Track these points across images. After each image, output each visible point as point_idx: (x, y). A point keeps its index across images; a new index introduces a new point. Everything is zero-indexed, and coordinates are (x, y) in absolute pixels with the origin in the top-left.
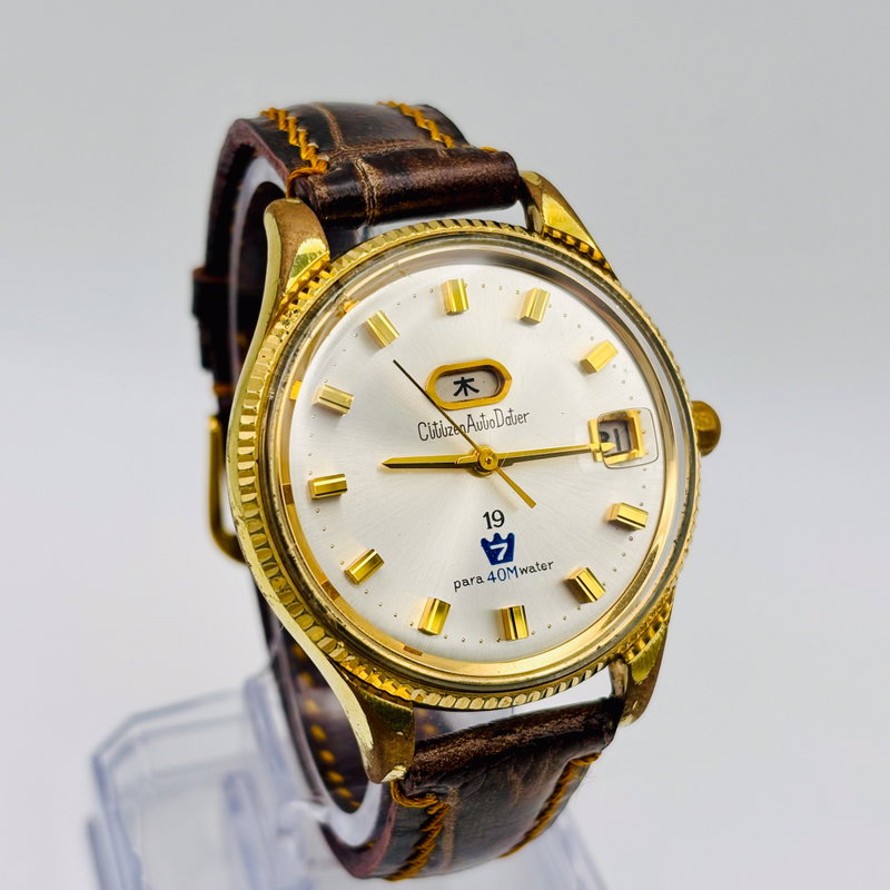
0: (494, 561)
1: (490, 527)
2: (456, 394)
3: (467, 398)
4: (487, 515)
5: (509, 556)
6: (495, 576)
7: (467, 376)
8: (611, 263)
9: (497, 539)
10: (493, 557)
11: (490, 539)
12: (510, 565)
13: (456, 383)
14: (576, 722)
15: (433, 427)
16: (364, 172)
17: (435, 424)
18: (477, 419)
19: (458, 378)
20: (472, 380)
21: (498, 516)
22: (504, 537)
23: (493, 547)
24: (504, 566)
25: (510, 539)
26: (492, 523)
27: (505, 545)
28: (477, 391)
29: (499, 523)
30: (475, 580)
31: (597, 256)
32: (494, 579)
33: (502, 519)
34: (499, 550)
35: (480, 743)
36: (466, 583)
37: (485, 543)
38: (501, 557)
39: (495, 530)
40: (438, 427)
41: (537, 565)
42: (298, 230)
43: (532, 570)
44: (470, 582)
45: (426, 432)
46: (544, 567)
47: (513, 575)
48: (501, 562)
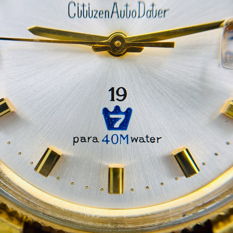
0: (111, 127)
1: (113, 99)
4: (112, 90)
5: (124, 126)
6: (109, 139)
9: (117, 110)
10: (110, 124)
11: (111, 109)
12: (124, 133)
15: (81, 8)
17: (83, 6)
18: (121, 7)
21: (121, 92)
22: (123, 110)
23: (112, 116)
24: (119, 132)
25: (128, 113)
26: (116, 97)
27: (123, 117)
29: (122, 98)
30: (91, 139)
32: (107, 141)
33: (125, 95)
34: (117, 119)
36: (83, 140)
37: (106, 112)
38: (117, 125)
39: (116, 103)
40: (86, 8)
41: (147, 137)
43: (142, 140)
44: (87, 140)
45: (73, 10)
46: (152, 140)
47: (124, 141)
48: (116, 129)
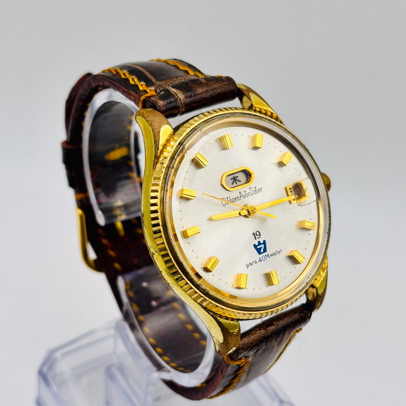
0: (260, 253)
1: (256, 239)
2: (232, 184)
3: (237, 185)
4: (254, 234)
5: (265, 250)
6: (261, 259)
7: (235, 175)
8: (281, 118)
9: (259, 243)
10: (259, 251)
11: (257, 244)
12: (266, 253)
13: (231, 179)
14: (296, 316)
15: (227, 200)
16: (175, 93)
17: (227, 198)
18: (243, 193)
19: (232, 177)
20: (237, 177)
21: (258, 233)
22: (262, 242)
23: (258, 247)
24: (264, 254)
25: (264, 242)
26: (256, 237)
27: (263, 246)
28: (240, 181)
29: (259, 236)
30: (254, 263)
31: (274, 115)
32: (261, 261)
33: (260, 234)
34: (261, 248)
35: (262, 332)
36: (251, 264)
37: (255, 246)
38: (262, 251)
39: (258, 240)
40: (229, 199)
41: (276, 252)
42: (158, 122)
43: (275, 254)
46: (279, 252)
47: (268, 258)
48: (262, 253)
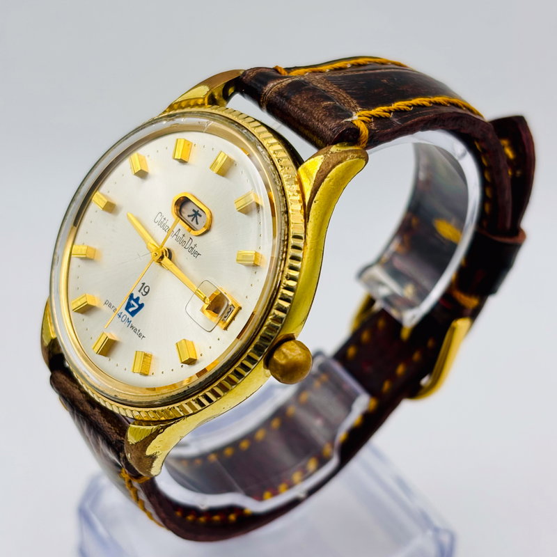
0: (127, 308)
1: (139, 291)
2: (189, 216)
4: (143, 284)
5: (133, 314)
7: (200, 212)
9: (137, 300)
10: (128, 306)
11: (135, 297)
12: (130, 318)
13: (194, 211)
15: (163, 220)
17: (165, 219)
19: (196, 209)
20: (200, 216)
22: (140, 302)
23: (132, 302)
24: (129, 316)
25: (141, 306)
26: (142, 291)
27: (137, 306)
28: (197, 223)
29: (144, 293)
32: (120, 316)
33: (147, 293)
34: (133, 306)
36: (110, 305)
37: (131, 296)
38: (131, 310)
39: (140, 295)
40: (165, 222)
41: (139, 330)
43: (135, 330)
44: (113, 308)
45: (158, 218)
46: (140, 335)
47: (127, 324)
48: (129, 312)
